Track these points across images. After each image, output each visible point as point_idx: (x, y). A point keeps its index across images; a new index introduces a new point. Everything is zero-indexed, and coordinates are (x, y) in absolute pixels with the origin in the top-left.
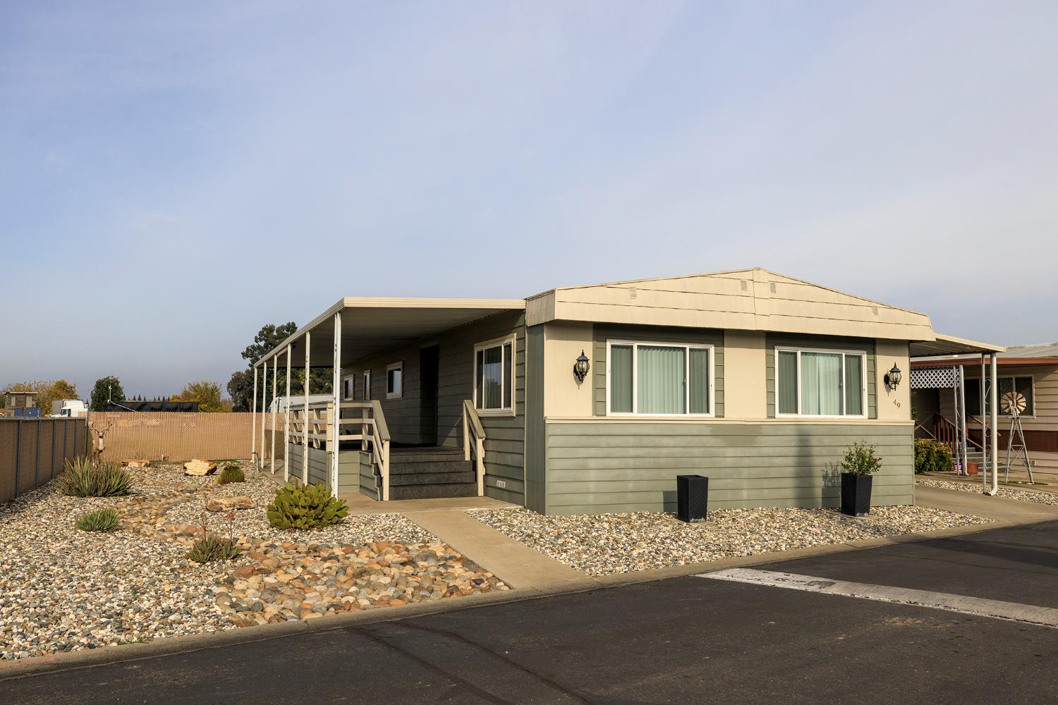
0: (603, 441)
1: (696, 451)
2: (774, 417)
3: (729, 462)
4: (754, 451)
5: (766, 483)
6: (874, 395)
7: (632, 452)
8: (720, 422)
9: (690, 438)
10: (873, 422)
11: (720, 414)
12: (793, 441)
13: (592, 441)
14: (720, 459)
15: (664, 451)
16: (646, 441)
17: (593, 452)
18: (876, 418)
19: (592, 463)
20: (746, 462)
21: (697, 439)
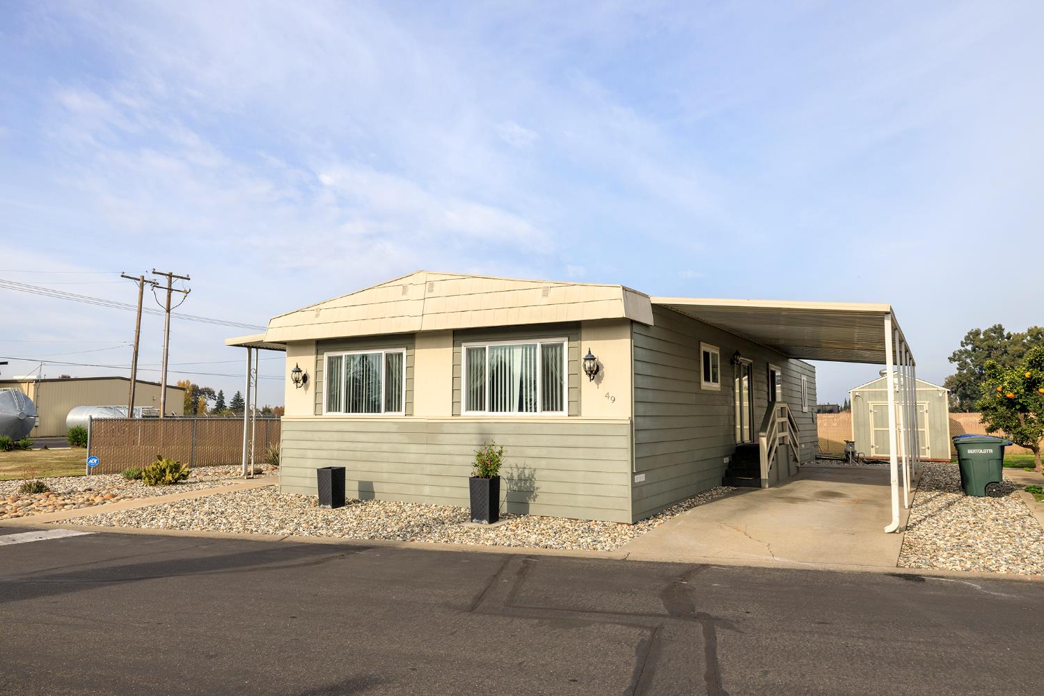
0: (317, 436)
1: (385, 447)
2: (459, 415)
3: (412, 458)
4: (436, 449)
5: (446, 481)
6: (576, 388)
7: (336, 445)
8: (409, 420)
9: (379, 435)
10: (573, 420)
11: (409, 414)
12: (474, 440)
13: (309, 435)
14: (405, 455)
15: (360, 446)
16: (347, 436)
17: (309, 444)
18: (577, 415)
19: (310, 454)
20: (428, 459)
21: (386, 436)
